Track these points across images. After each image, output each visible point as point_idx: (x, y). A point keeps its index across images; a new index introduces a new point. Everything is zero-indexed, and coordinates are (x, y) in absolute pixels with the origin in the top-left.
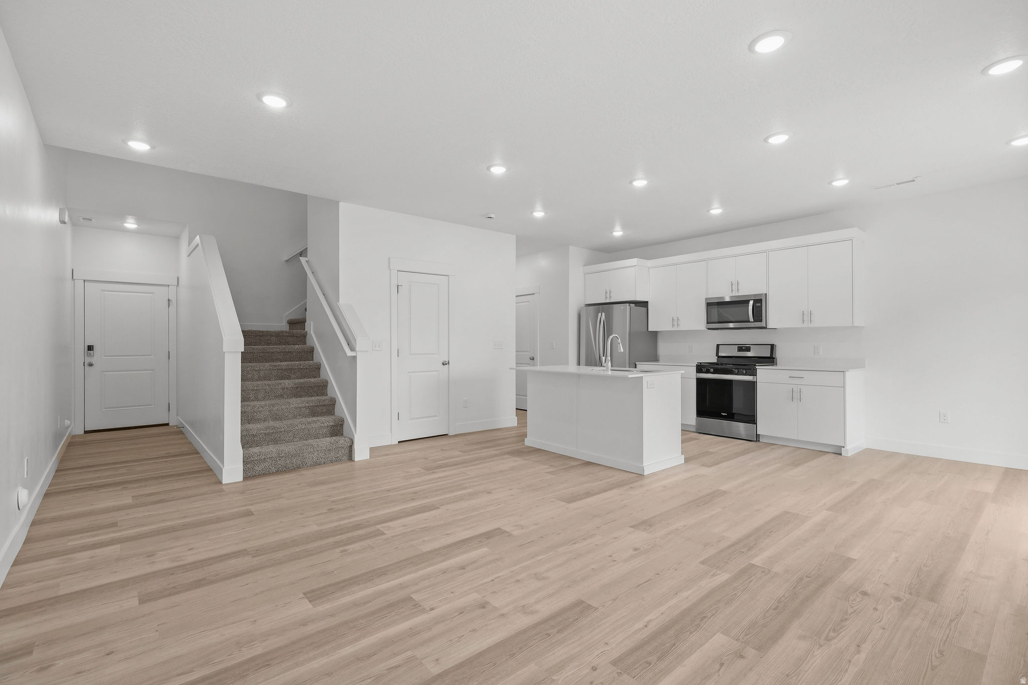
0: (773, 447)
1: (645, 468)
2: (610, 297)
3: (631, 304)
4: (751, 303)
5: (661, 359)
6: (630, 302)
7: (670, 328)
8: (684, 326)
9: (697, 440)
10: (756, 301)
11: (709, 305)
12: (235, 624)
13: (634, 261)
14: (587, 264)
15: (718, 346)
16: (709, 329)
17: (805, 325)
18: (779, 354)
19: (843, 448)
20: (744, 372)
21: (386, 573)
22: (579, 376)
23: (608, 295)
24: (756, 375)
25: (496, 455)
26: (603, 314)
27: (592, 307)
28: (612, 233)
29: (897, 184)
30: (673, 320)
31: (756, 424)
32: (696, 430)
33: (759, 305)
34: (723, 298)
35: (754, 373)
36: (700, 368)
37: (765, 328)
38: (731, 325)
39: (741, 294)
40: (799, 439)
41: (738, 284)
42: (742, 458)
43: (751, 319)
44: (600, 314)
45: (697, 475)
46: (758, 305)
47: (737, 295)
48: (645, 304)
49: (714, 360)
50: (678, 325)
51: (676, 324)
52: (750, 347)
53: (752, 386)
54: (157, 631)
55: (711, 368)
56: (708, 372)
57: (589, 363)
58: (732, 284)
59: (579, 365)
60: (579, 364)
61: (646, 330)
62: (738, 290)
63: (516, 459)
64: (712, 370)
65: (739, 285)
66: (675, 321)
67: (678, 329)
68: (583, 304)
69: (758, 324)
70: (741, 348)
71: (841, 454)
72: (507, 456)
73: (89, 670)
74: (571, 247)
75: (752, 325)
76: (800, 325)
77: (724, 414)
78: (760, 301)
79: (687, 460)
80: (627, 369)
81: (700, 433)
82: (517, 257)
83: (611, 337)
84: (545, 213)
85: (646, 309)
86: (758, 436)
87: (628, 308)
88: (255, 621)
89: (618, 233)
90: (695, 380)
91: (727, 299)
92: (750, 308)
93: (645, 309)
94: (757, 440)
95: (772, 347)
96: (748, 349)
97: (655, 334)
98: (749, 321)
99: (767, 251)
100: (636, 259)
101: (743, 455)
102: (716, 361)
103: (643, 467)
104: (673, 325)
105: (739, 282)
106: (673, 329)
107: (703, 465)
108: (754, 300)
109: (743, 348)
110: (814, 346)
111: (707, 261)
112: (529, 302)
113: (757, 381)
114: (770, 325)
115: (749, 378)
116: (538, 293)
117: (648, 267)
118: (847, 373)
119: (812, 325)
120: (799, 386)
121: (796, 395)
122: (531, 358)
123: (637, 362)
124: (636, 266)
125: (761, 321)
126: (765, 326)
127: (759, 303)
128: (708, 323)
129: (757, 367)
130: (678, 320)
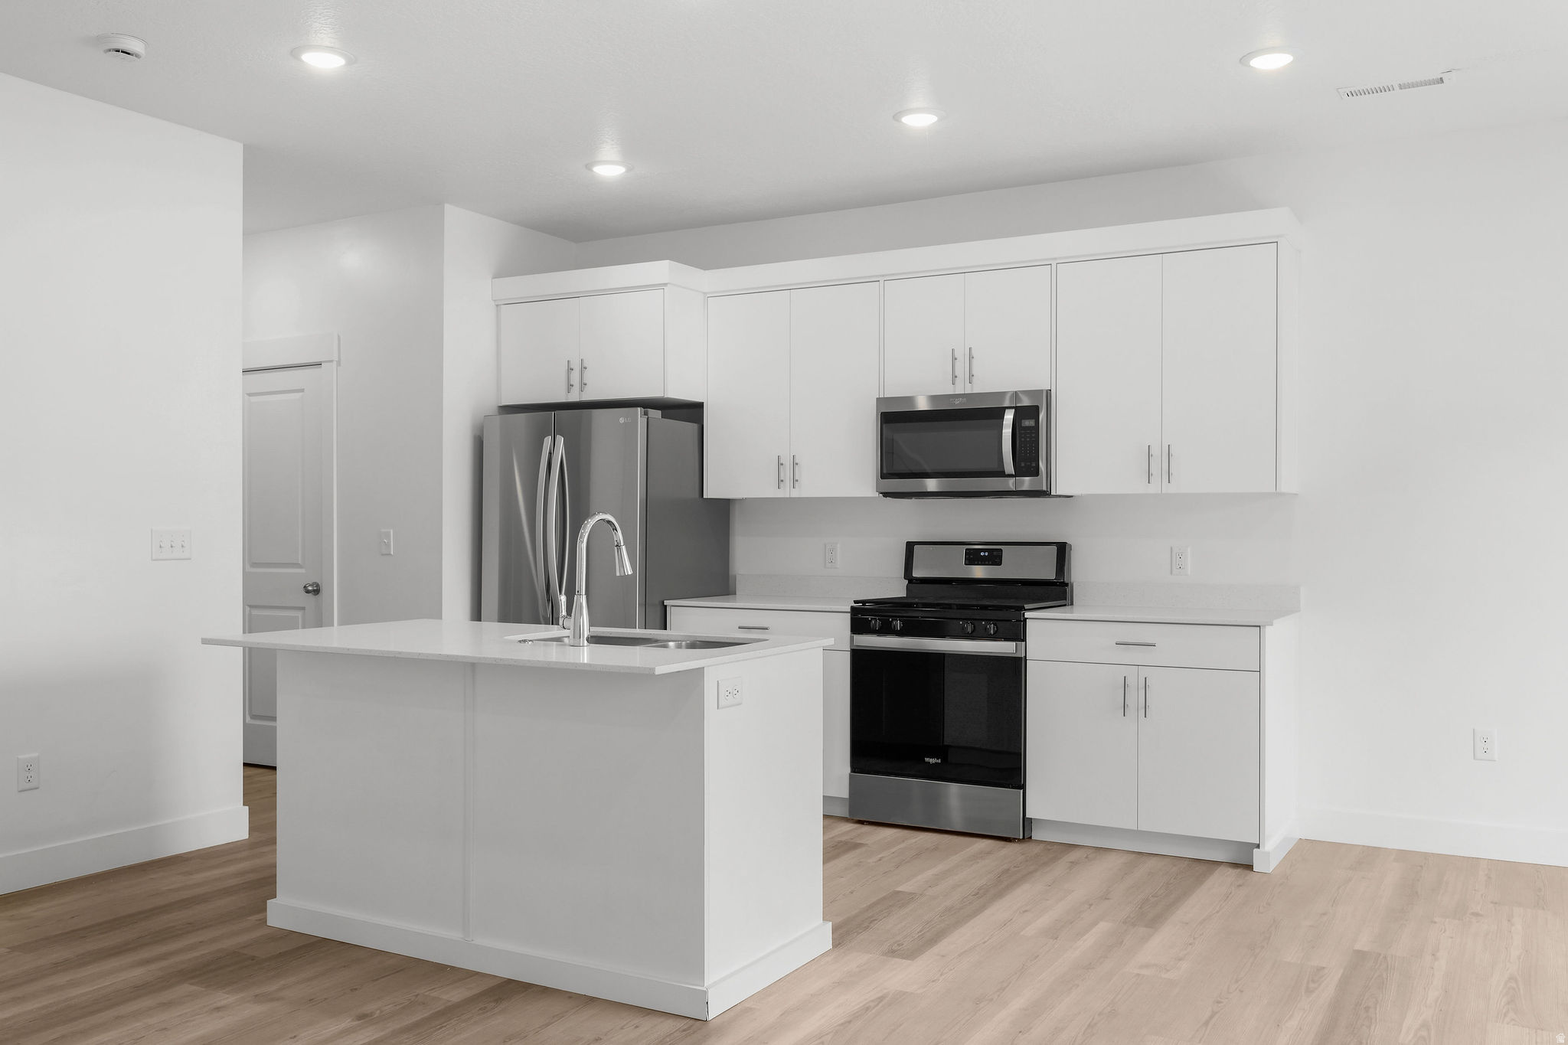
0: (1074, 855)
1: (710, 993)
2: (583, 385)
3: (650, 411)
4: (1009, 416)
5: (740, 587)
6: (647, 404)
7: (770, 491)
8: (811, 486)
9: (858, 851)
10: (1022, 413)
11: (886, 420)
13: (659, 270)
14: (506, 270)
15: (910, 546)
16: (886, 495)
17: (1153, 489)
18: (1079, 573)
19: (1255, 850)
20: (992, 629)
22: (471, 669)
23: (575, 377)
24: (1024, 640)
25: (141, 990)
26: (561, 440)
27: (522, 417)
28: (589, 167)
29: (1401, 87)
30: (780, 464)
31: (1023, 787)
32: (850, 812)
34: (910, 400)
35: (1018, 634)
36: (864, 618)
37: (1045, 494)
38: (932, 485)
39: (977, 389)
40: (1143, 828)
41: (971, 357)
42: (1000, 910)
43: (1009, 467)
44: (548, 440)
45: (881, 999)
46: (1027, 423)
47: (968, 391)
48: (692, 412)
50: (795, 481)
51: (788, 482)
52: (1002, 550)
53: (1013, 670)
55: (895, 618)
56: (886, 630)
57: (510, 613)
58: (954, 359)
59: (479, 619)
60: (477, 615)
61: (697, 495)
62: (971, 376)
63: (223, 998)
64: (898, 624)
65: (974, 361)
66: (786, 468)
67: (795, 494)
68: (491, 402)
69: (1026, 483)
70: (973, 557)
71: (1250, 867)
72: (186, 988)
74: (449, 209)
75: (1010, 484)
76: (1138, 486)
77: (932, 761)
78: (1032, 412)
79: (843, 935)
80: (638, 632)
81: (861, 822)
82: (248, 234)
83: (590, 523)
84: (350, 62)
85: (695, 426)
86: (1027, 823)
87: (641, 422)
89: (610, 170)
90: (848, 655)
91: (923, 405)
92: (1007, 432)
93: (691, 427)
94: (1027, 838)
95: (1062, 549)
96: (995, 558)
97: (723, 509)
98: (1001, 474)
99: (1053, 263)
100: (666, 262)
101: (1000, 895)
102: (904, 594)
103: (705, 993)
104: (780, 481)
105: (974, 353)
106: (780, 494)
107: (892, 953)
108: (1016, 408)
109: (982, 554)
110: (1171, 548)
111: (882, 282)
112: (302, 390)
113: (1026, 657)
114: (1060, 487)
115: (1004, 648)
116: (335, 363)
117: (705, 293)
118: (1269, 631)
119: (1168, 489)
120: (1144, 672)
121: (1134, 698)
122: (310, 588)
123: (666, 603)
124: (665, 284)
125: (1035, 472)
126: (1044, 488)
127: (1029, 418)
128: (884, 475)
129: (1027, 615)
130: (795, 464)
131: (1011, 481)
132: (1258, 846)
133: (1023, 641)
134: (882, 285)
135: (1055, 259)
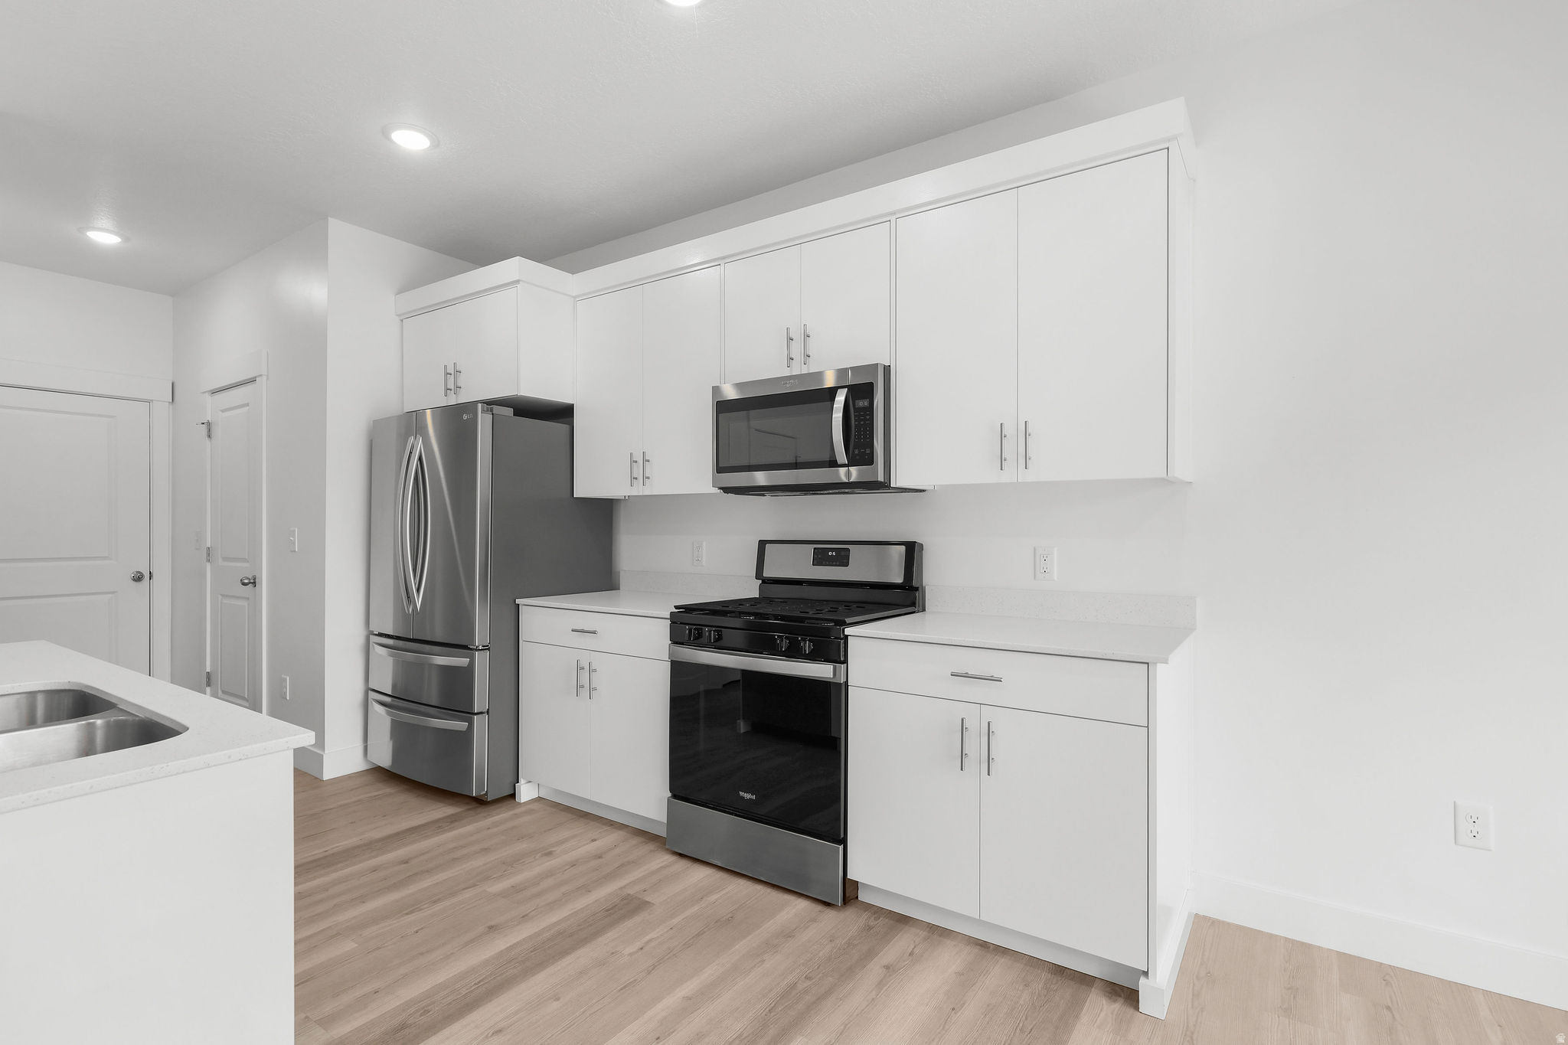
2: (458, 388)
4: (841, 398)
10: (855, 392)
11: (723, 408)
13: (511, 269)
15: (762, 544)
16: (727, 490)
17: (1007, 476)
18: (933, 576)
19: (1142, 980)
20: (807, 647)
24: (845, 662)
26: (420, 440)
30: (634, 462)
31: (844, 842)
33: (865, 403)
37: (883, 486)
38: (761, 478)
41: (805, 336)
43: (841, 456)
46: (862, 403)
47: (805, 371)
48: (563, 413)
49: (750, 590)
50: (645, 478)
51: (640, 480)
52: (848, 550)
56: (702, 641)
58: (789, 336)
61: (569, 494)
62: (807, 356)
65: (809, 340)
66: (638, 466)
67: (645, 492)
74: (331, 222)
75: (844, 475)
76: (989, 475)
77: (747, 796)
78: (868, 391)
81: (681, 855)
85: (567, 429)
86: (849, 887)
90: (668, 671)
92: (838, 416)
93: (564, 427)
94: (849, 903)
95: (912, 551)
96: (843, 556)
97: (606, 506)
98: (833, 464)
99: (893, 219)
100: (517, 260)
104: (635, 479)
106: (635, 492)
108: (849, 387)
109: (830, 553)
110: (1035, 549)
111: (722, 265)
112: (248, 405)
113: (846, 682)
114: (901, 478)
115: (821, 671)
116: (265, 378)
117: (575, 297)
118: (1161, 671)
119: (1029, 476)
120: (988, 714)
121: (975, 747)
122: (246, 581)
123: (518, 601)
124: (518, 282)
125: (867, 459)
126: (881, 478)
127: (863, 398)
128: (720, 469)
129: (848, 631)
130: (646, 461)
131: (842, 471)
132: (1146, 974)
133: (843, 663)
134: (722, 268)
135: (894, 213)
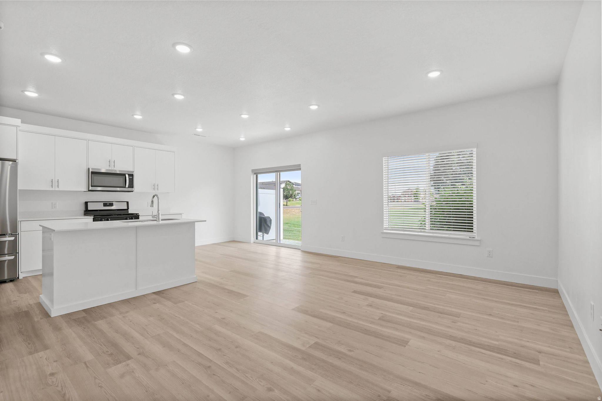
11: (93, 173)
12: (448, 356)
15: (87, 202)
16: (89, 191)
21: (365, 330)
33: (131, 177)
34: (100, 169)
41: (114, 162)
43: (127, 186)
51: (54, 186)
54: (487, 381)
58: (110, 162)
62: (114, 166)
66: (54, 183)
67: (57, 189)
69: (130, 189)
70: (105, 205)
73: (527, 383)
75: (126, 189)
88: (438, 351)
95: (128, 203)
96: (111, 205)
98: (124, 187)
104: (51, 186)
109: (108, 204)
111: (87, 141)
124: (18, 126)
125: (132, 187)
128: (92, 186)
135: (134, 146)
